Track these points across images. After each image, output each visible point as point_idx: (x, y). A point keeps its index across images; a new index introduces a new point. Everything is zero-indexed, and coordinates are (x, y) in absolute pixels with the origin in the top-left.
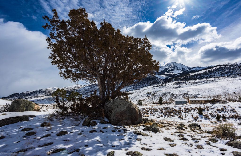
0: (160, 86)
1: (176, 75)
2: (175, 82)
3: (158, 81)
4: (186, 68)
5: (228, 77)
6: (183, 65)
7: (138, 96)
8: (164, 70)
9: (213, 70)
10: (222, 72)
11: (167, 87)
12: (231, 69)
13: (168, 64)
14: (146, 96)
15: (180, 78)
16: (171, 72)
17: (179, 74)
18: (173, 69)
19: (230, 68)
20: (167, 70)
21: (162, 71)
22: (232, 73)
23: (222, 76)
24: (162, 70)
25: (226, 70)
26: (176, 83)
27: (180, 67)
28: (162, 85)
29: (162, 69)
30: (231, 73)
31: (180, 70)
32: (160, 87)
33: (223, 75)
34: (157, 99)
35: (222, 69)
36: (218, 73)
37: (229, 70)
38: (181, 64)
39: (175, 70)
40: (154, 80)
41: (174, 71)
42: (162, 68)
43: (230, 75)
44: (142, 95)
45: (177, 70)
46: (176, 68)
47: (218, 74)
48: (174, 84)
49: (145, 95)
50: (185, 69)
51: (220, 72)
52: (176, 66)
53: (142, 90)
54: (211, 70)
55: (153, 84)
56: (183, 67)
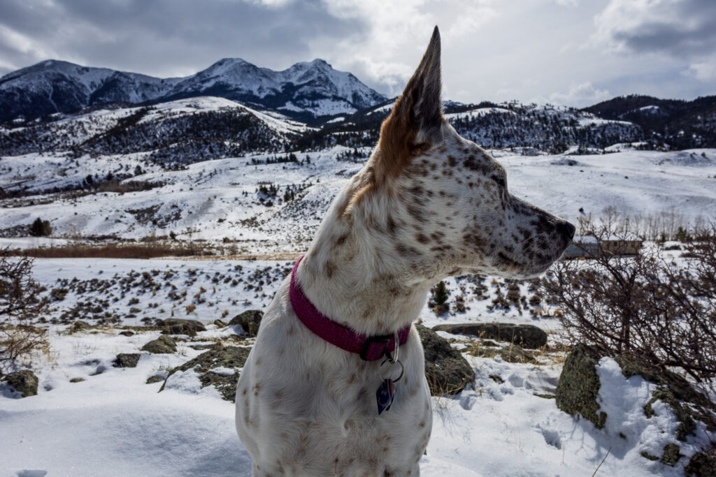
0: (281, 160)
1: (331, 122)
2: (339, 149)
3: (268, 139)
4: (367, 95)
5: (512, 151)
6: (356, 79)
7: (217, 202)
8: (280, 89)
9: (473, 118)
10: (496, 130)
11: (313, 167)
12: (520, 125)
13: (301, 66)
14: (258, 201)
15: (357, 133)
16: (311, 102)
17: (342, 119)
18: (318, 89)
19: (520, 120)
20: (294, 95)
21: (273, 94)
22: (523, 139)
23: (494, 145)
24: (274, 90)
25: (508, 125)
26: (348, 155)
27: (343, 88)
28: (293, 159)
29: (272, 85)
30: (519, 138)
31: (345, 100)
32: (283, 164)
33: (499, 141)
34: (318, 219)
35: (498, 120)
36: (484, 133)
37: (517, 125)
38: (351, 75)
39: (325, 97)
40: (251, 132)
41: (321, 102)
42: (271, 80)
43: (517, 145)
44: (236, 199)
45: (333, 101)
46: (328, 88)
47: (486, 137)
48: (340, 156)
49: (249, 199)
50: (365, 99)
51: (493, 132)
52: (330, 79)
53: (205, 174)
54: (467, 118)
55: (245, 149)
56: (356, 87)
